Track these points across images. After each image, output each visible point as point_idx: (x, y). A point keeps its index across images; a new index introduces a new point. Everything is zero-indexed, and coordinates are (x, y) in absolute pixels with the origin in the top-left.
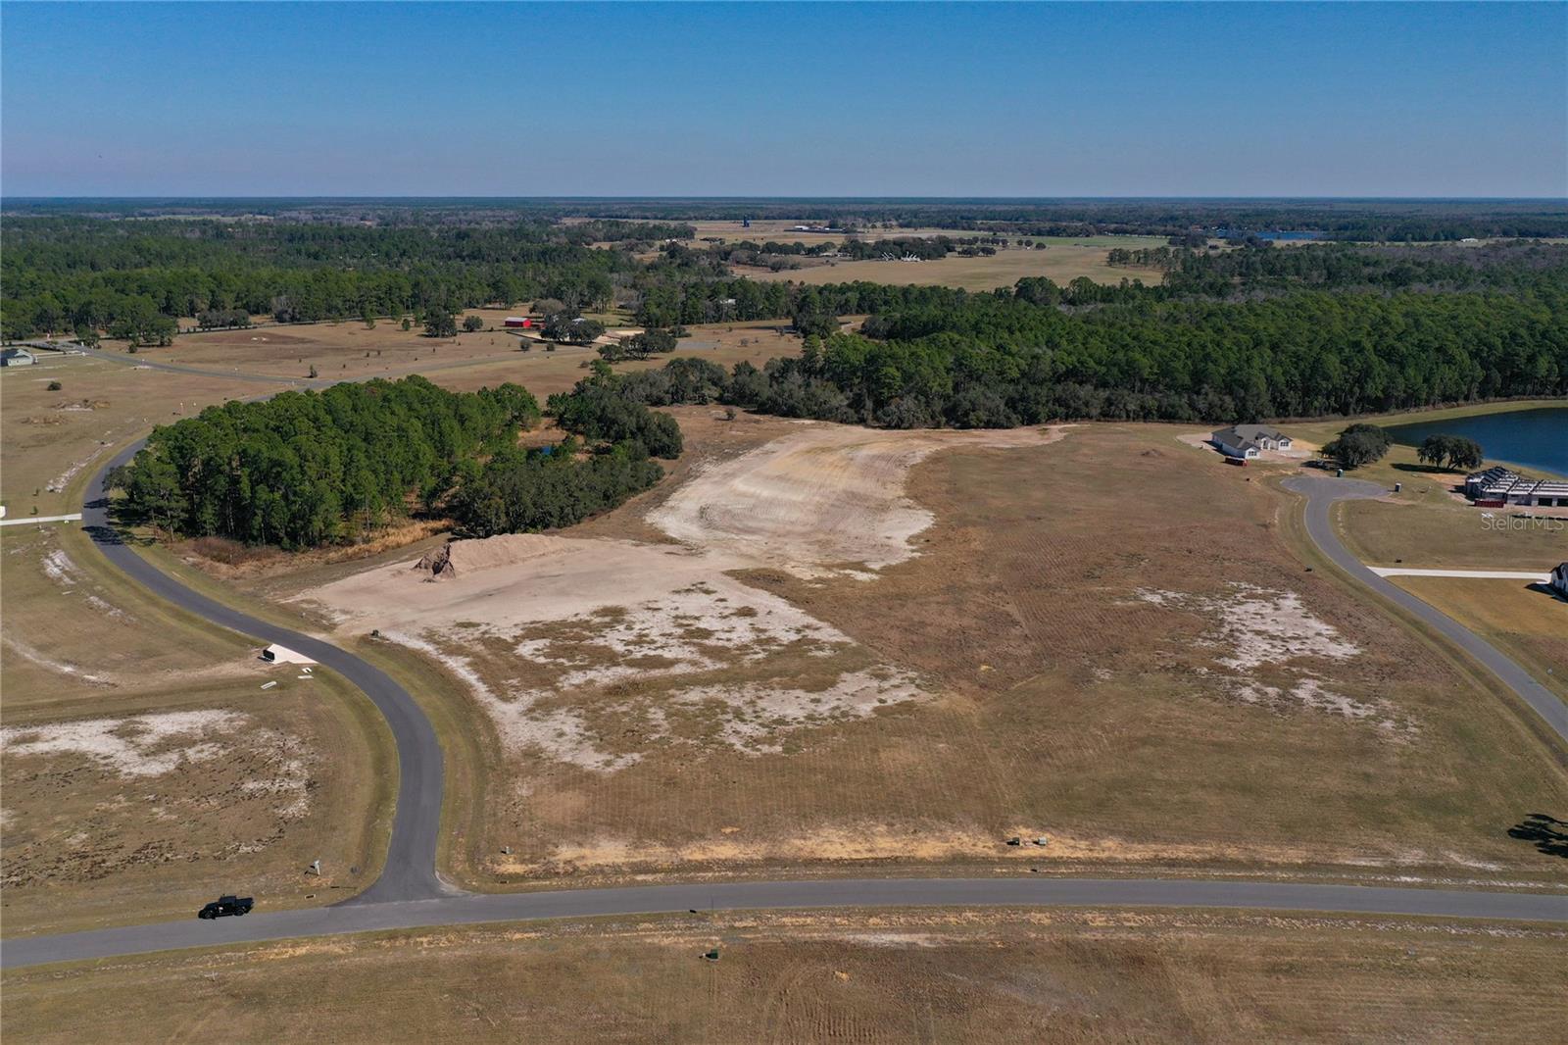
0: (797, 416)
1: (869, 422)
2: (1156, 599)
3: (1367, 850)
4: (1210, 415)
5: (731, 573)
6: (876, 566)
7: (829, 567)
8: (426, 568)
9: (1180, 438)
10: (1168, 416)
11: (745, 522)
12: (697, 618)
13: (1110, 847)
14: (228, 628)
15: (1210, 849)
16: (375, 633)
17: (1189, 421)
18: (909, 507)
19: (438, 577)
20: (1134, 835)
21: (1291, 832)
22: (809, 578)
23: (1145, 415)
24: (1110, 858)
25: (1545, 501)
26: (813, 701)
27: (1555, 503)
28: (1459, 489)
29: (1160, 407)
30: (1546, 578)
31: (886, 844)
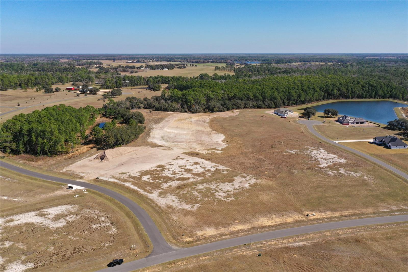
0: (168, 111)
1: (188, 112)
2: (292, 152)
3: (384, 207)
4: (269, 106)
5: (184, 153)
6: (220, 149)
7: (208, 150)
8: (98, 158)
9: (265, 112)
10: (259, 107)
11: (177, 140)
12: (185, 166)
13: (329, 214)
14: (50, 181)
15: (351, 212)
16: (97, 178)
17: (264, 108)
18: (215, 133)
19: (103, 161)
20: (333, 210)
21: (365, 205)
22: (205, 153)
23: (254, 107)
24: (331, 216)
25: (357, 123)
26: (232, 185)
27: (359, 123)
28: (337, 121)
30: (372, 141)
31: (279, 220)
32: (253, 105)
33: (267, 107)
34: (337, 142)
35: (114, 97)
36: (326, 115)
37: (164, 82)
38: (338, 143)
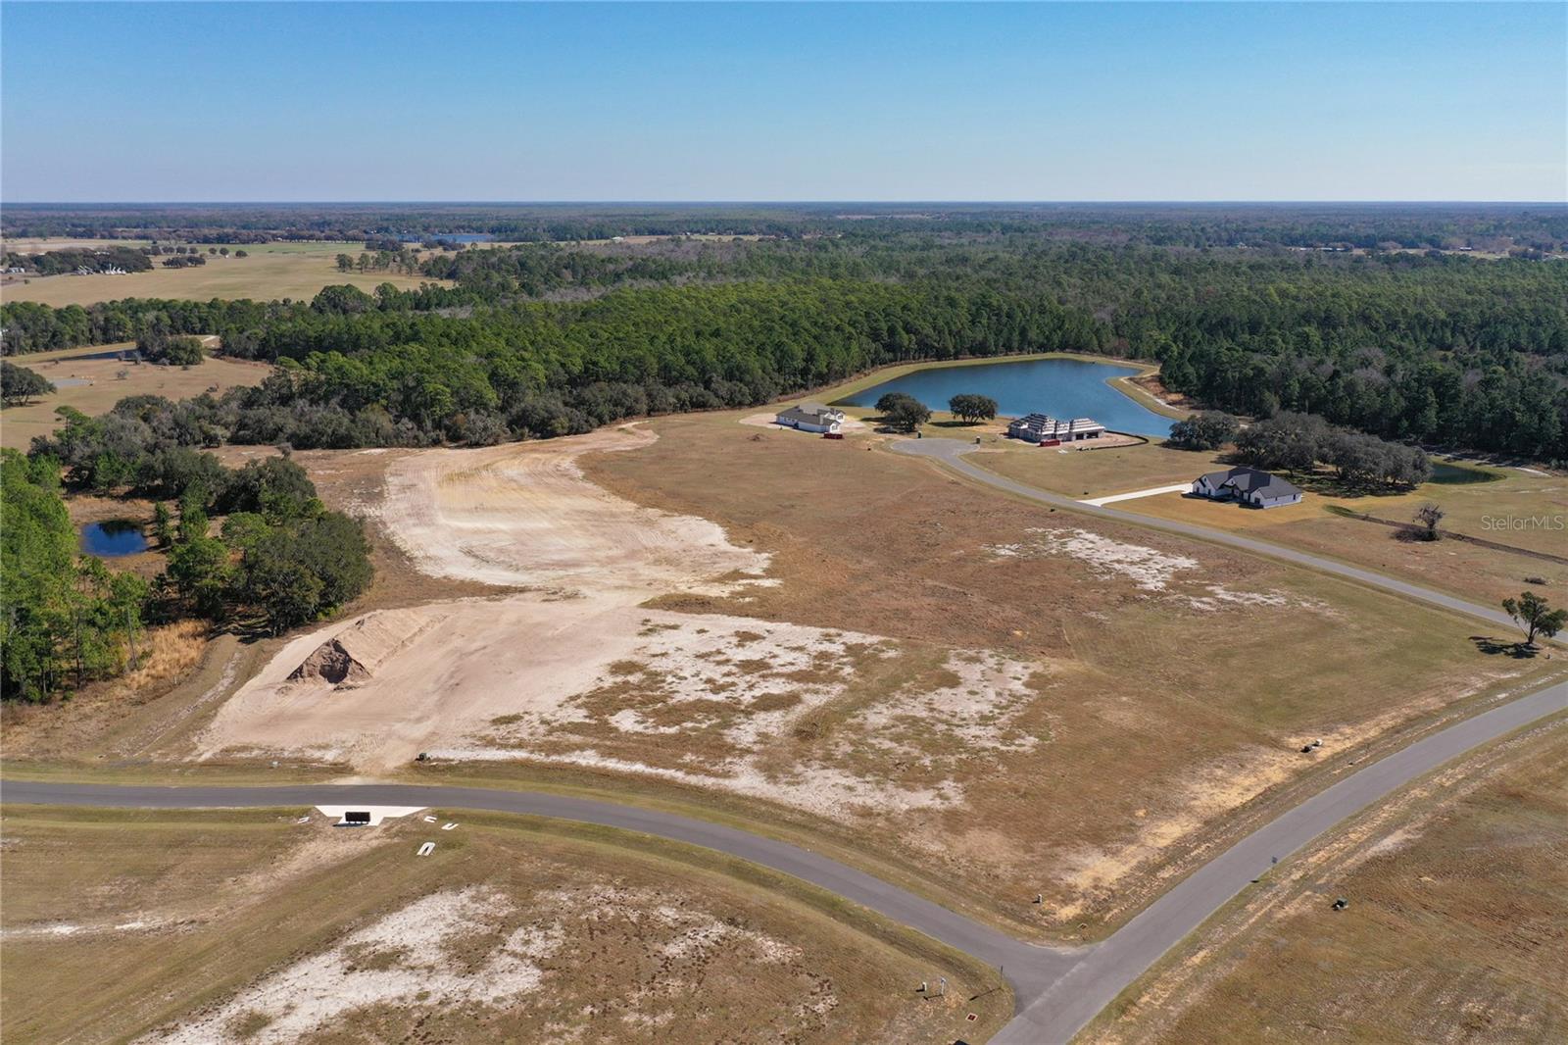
2: (1010, 553)
5: (645, 605)
6: (758, 571)
7: (721, 581)
8: (311, 675)
10: (700, 405)
12: (720, 652)
13: (1353, 733)
16: (422, 758)
18: (665, 515)
19: (348, 681)
20: (1346, 720)
22: (724, 595)
23: (682, 407)
25: (1080, 436)
29: (691, 398)
30: (1188, 488)
31: (1249, 782)
32: (679, 399)
33: (727, 404)
34: (1098, 502)
35: (21, 404)
36: (960, 419)
37: (179, 323)
38: (1104, 506)
